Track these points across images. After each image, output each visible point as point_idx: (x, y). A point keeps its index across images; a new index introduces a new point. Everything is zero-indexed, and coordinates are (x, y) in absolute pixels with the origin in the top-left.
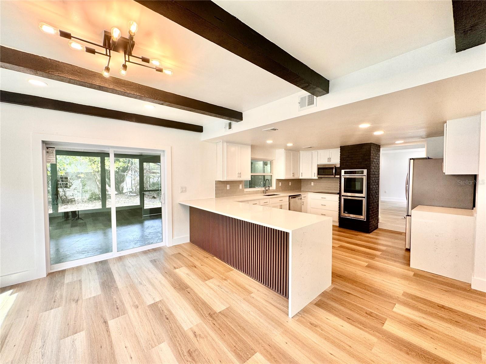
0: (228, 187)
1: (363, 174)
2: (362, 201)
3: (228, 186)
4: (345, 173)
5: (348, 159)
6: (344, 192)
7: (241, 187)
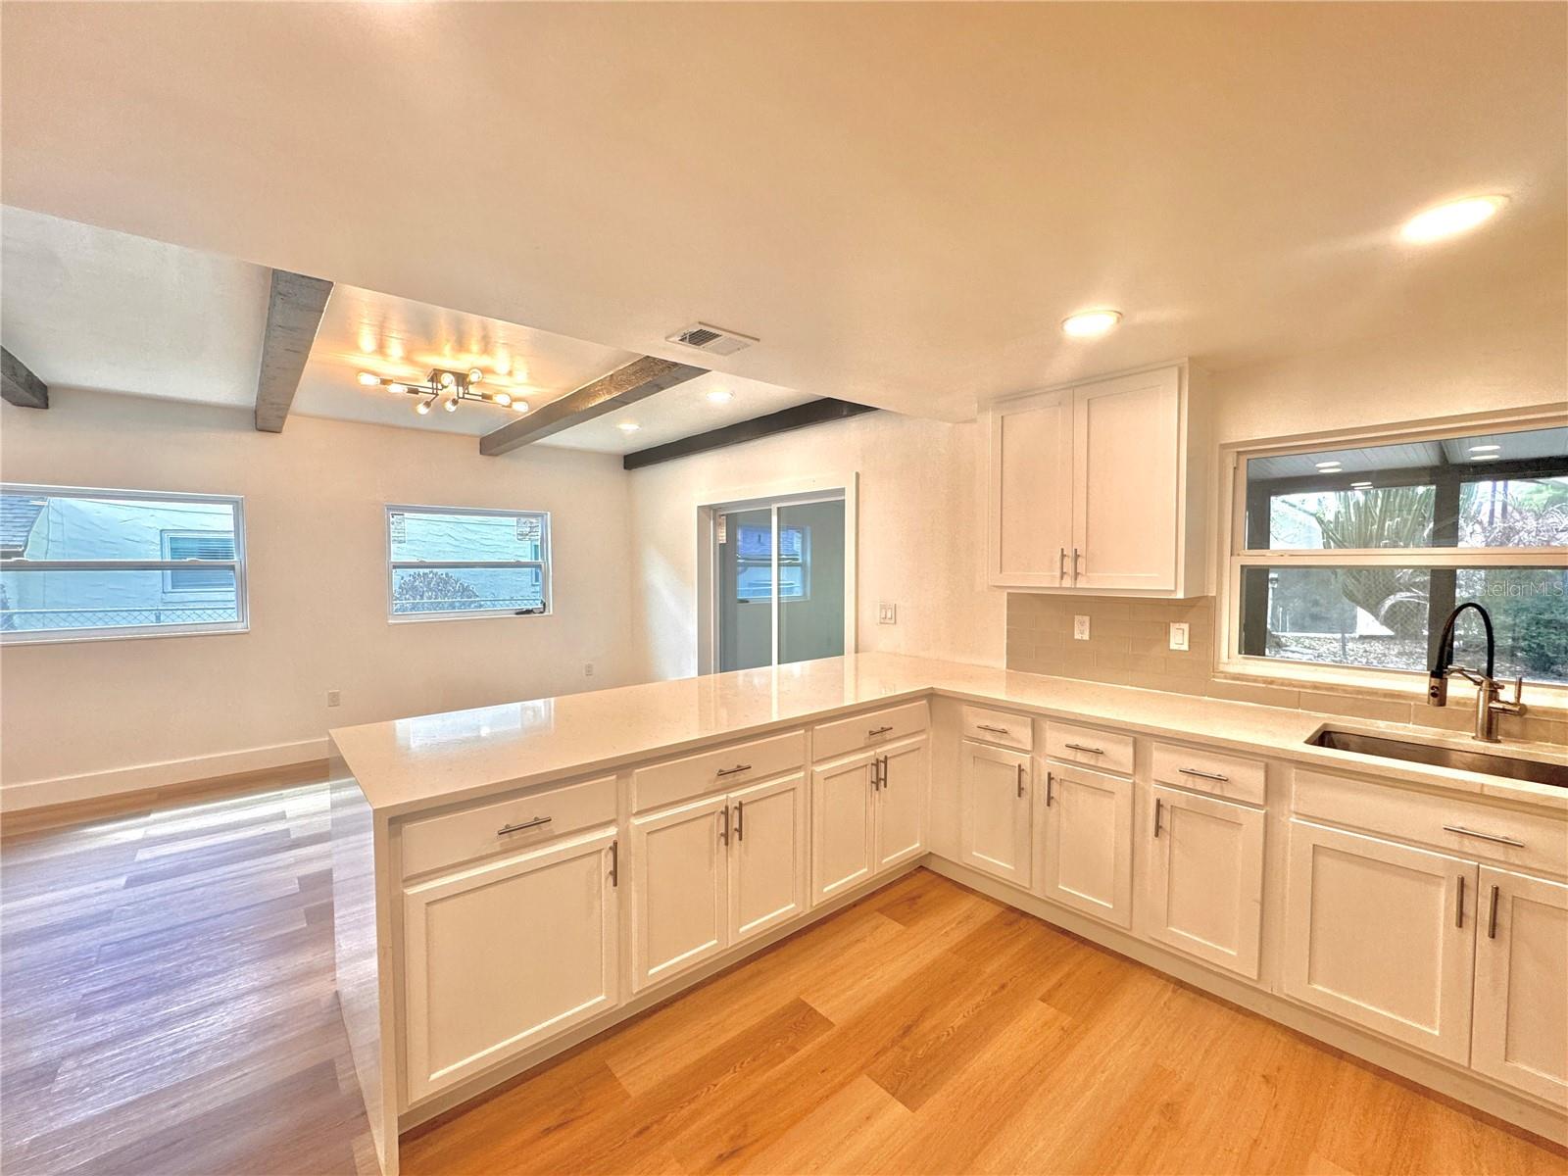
0: (1081, 628)
3: (1081, 623)
7: (1179, 638)
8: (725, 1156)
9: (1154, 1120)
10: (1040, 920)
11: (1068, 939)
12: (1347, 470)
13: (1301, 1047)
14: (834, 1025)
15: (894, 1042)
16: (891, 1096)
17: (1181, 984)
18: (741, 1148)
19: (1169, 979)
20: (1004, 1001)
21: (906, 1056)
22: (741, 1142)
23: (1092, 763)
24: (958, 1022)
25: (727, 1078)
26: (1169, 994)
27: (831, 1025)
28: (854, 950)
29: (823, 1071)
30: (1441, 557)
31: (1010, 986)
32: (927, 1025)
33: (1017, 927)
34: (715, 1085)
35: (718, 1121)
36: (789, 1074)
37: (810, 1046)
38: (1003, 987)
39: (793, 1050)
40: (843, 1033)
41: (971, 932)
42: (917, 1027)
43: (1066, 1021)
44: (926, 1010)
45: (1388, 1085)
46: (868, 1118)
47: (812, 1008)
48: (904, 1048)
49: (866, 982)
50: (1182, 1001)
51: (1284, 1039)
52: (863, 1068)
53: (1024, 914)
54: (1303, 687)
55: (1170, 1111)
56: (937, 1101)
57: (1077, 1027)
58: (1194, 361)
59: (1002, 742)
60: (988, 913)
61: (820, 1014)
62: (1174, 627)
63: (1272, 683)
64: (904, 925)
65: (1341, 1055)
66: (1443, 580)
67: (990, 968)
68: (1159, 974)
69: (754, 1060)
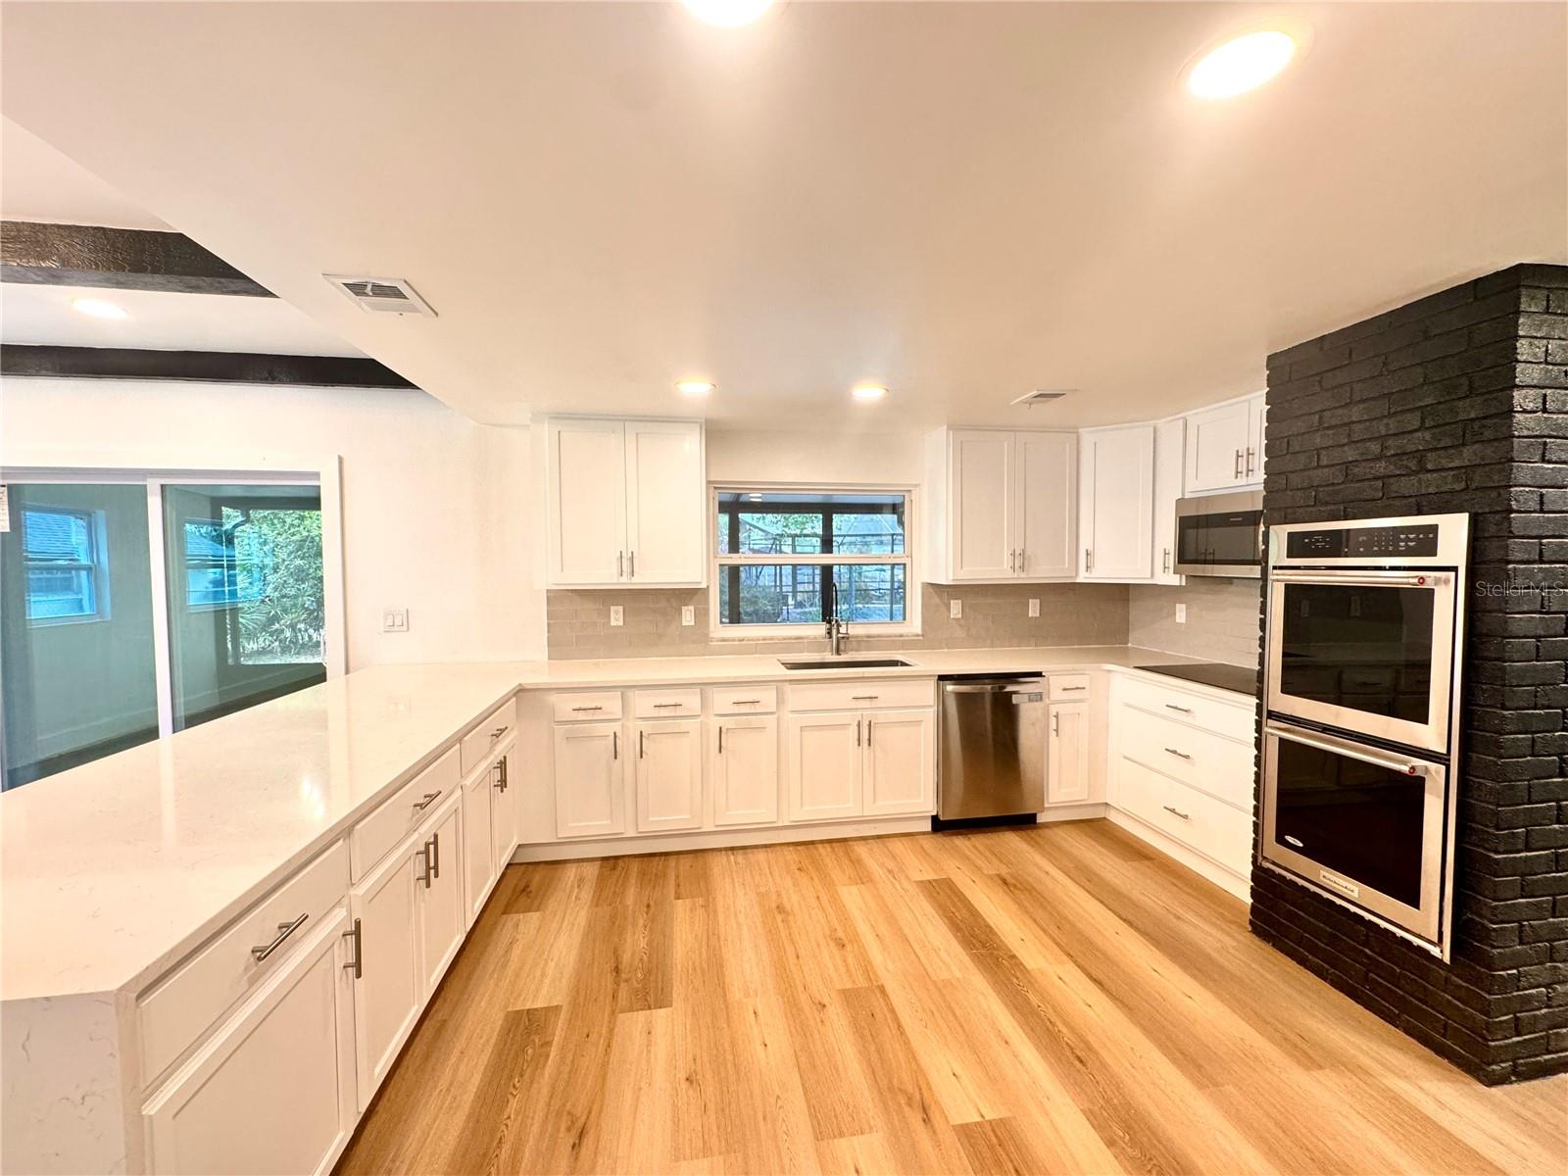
0: (617, 616)
1: (1434, 554)
2: (1415, 786)
3: (617, 612)
4: (1299, 546)
5: (1318, 440)
6: (1285, 690)
7: (688, 617)
8: (577, 1141)
9: (779, 918)
10: (629, 856)
11: (657, 858)
12: (765, 500)
13: (799, 848)
14: (562, 1006)
15: (617, 983)
16: (648, 1012)
17: (732, 849)
18: (585, 1124)
19: (727, 849)
20: (656, 915)
21: (632, 984)
22: (579, 1124)
23: (673, 714)
24: (643, 943)
25: (513, 1104)
26: (732, 857)
27: (557, 1008)
28: (516, 952)
29: (588, 1036)
30: (827, 559)
31: (652, 904)
32: (626, 958)
33: (620, 868)
34: (509, 1118)
35: (542, 1133)
36: (563, 1059)
37: (557, 1033)
38: (648, 906)
39: (548, 1044)
40: (574, 1004)
41: (594, 887)
42: (621, 962)
43: (701, 901)
44: (615, 951)
45: (834, 845)
46: (649, 1033)
47: (529, 1010)
48: (627, 981)
49: (552, 964)
50: (740, 857)
51: (791, 848)
52: (613, 1012)
53: (616, 858)
54: (759, 640)
55: (780, 908)
56: (678, 992)
57: (708, 899)
58: (707, 421)
59: (595, 718)
60: (591, 871)
61: (542, 1008)
62: (684, 608)
63: (742, 640)
64: (538, 910)
65: (813, 843)
66: (827, 571)
67: (630, 899)
68: (719, 850)
69: (522, 1076)
